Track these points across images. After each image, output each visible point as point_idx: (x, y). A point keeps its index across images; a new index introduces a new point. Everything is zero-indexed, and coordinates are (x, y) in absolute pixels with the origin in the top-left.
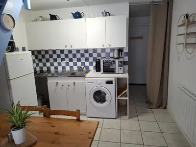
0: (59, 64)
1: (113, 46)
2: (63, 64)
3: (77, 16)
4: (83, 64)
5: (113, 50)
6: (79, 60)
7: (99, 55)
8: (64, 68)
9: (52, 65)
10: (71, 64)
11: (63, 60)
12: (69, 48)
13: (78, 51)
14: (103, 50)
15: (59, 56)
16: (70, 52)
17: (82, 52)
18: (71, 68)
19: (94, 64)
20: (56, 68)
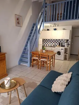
0: (48, 44)
1: (65, 39)
2: (49, 44)
3: (55, 29)
4: (55, 44)
5: (65, 40)
6: (54, 43)
7: (61, 41)
8: (49, 45)
9: (45, 44)
10: (51, 44)
11: (49, 42)
12: (51, 39)
13: (54, 40)
14: (62, 40)
15: (48, 41)
16: (51, 40)
17: (55, 40)
18: (51, 45)
19: (59, 44)
20: (46, 45)
